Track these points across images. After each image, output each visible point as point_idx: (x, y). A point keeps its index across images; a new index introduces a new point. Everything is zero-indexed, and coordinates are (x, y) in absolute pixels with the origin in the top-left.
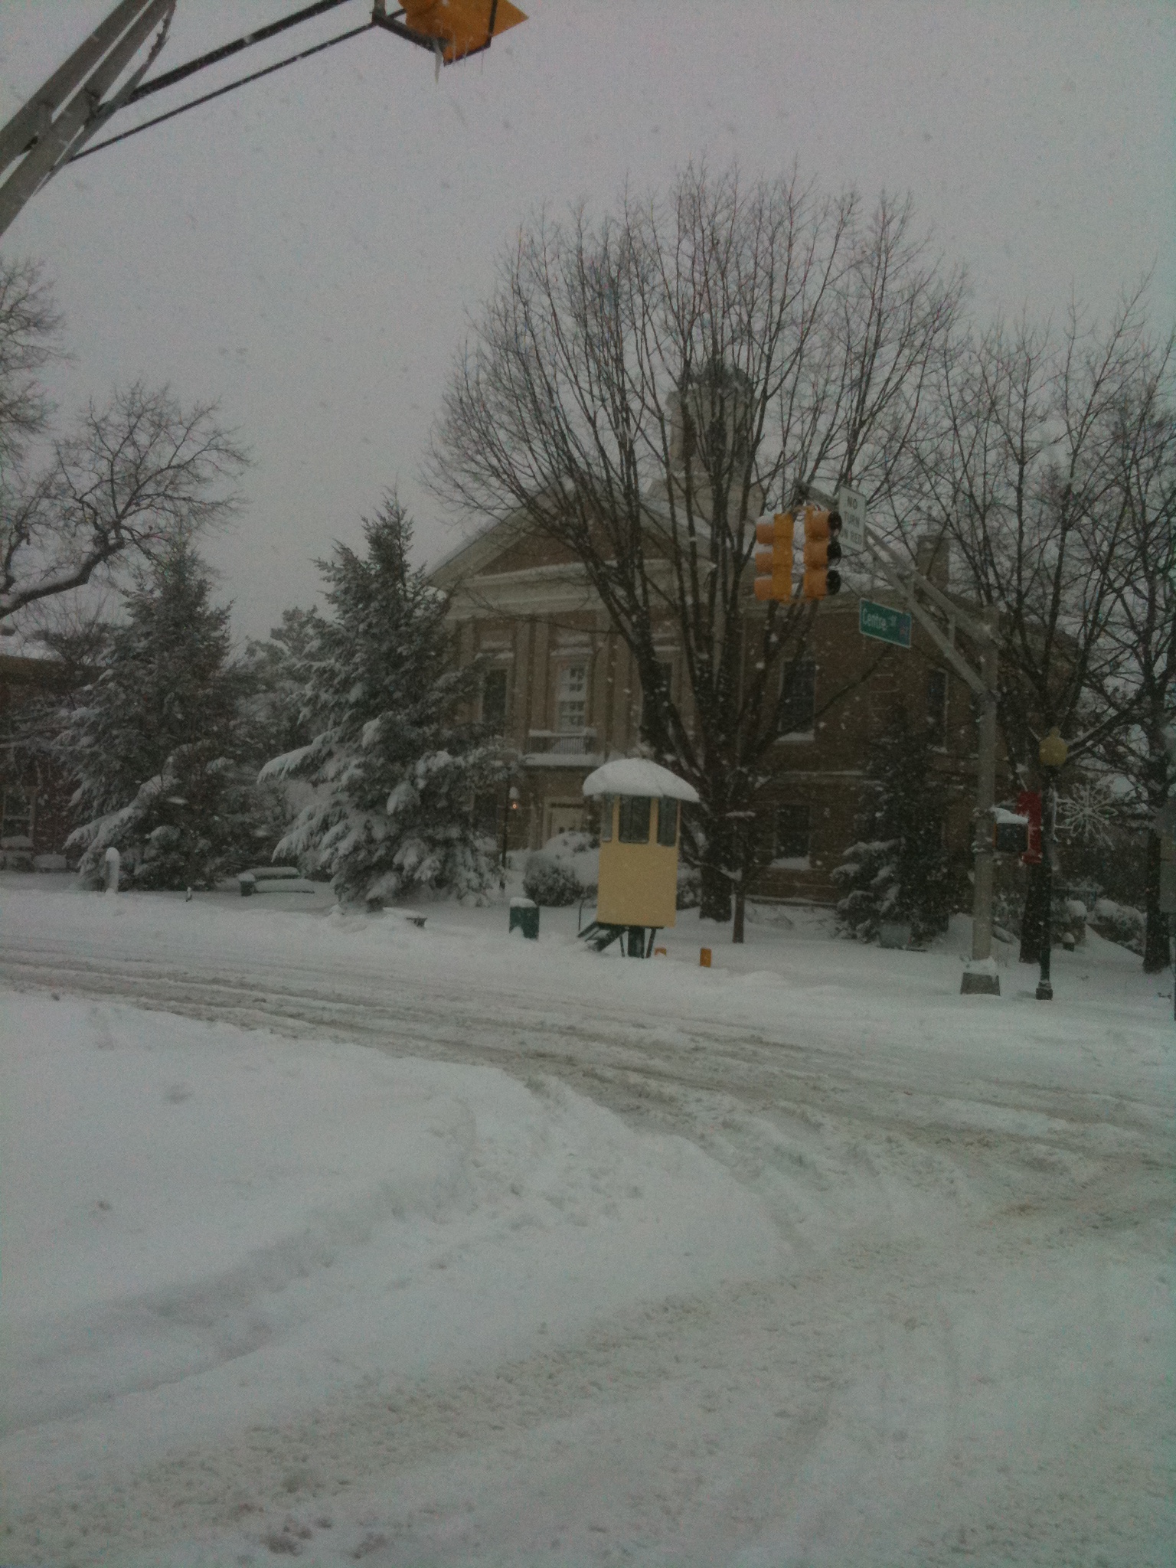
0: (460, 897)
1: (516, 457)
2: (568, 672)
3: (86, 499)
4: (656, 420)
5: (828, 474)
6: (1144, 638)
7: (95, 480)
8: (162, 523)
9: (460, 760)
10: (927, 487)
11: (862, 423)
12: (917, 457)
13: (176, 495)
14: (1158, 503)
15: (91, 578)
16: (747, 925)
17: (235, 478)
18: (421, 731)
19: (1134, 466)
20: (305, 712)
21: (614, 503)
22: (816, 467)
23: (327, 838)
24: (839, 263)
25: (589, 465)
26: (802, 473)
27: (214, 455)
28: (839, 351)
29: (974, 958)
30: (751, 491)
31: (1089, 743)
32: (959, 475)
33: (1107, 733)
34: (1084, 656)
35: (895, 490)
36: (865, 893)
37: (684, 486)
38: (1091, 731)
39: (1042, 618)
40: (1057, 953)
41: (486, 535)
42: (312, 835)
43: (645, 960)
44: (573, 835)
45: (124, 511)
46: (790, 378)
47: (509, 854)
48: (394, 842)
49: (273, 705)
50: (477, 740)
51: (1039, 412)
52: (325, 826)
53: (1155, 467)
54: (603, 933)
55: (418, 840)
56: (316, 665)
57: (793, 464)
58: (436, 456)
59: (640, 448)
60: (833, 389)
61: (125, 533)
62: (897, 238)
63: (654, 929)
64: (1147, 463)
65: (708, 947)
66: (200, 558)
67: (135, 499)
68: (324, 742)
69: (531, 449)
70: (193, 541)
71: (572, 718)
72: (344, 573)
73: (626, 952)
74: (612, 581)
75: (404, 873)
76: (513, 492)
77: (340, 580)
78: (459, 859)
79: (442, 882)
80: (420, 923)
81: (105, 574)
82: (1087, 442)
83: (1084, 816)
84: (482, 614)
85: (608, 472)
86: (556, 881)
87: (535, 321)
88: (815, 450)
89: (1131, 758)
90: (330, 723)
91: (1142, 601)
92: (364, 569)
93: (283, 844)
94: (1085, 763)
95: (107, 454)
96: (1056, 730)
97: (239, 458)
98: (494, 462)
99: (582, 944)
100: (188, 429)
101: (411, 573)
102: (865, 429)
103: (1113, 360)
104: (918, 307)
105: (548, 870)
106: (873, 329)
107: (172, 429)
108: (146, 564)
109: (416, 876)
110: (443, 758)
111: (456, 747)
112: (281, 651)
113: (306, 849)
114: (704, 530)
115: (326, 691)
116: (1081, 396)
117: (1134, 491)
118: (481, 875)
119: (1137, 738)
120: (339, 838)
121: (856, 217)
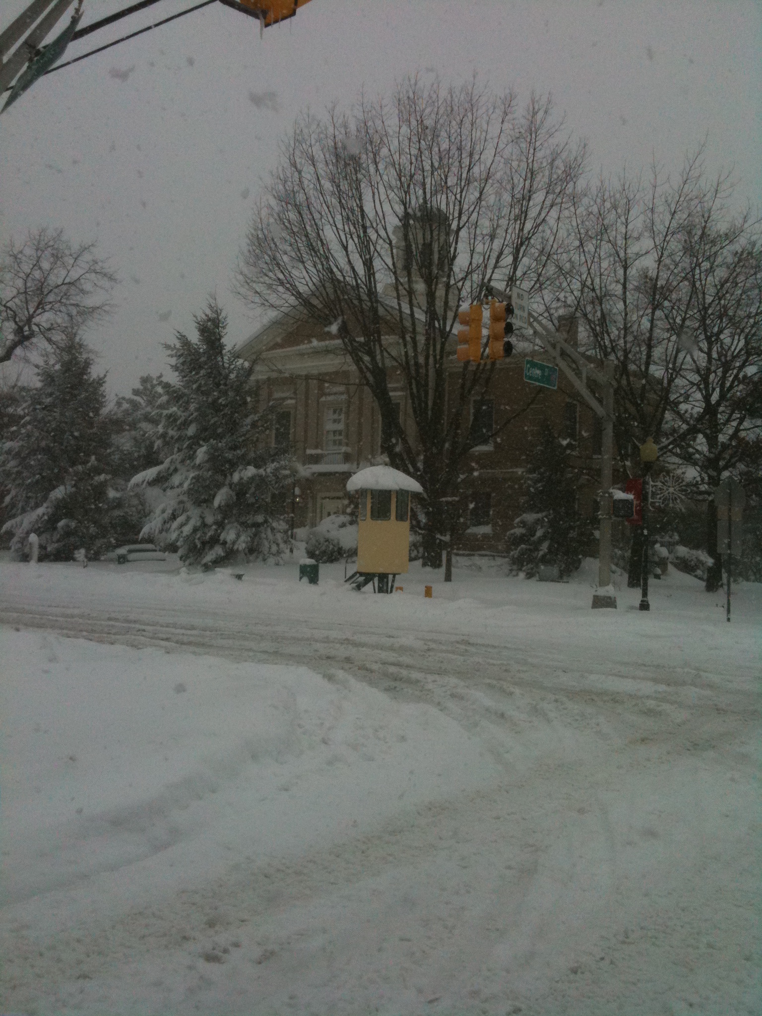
0: (264, 560)
1: (295, 272)
2: (331, 411)
3: (8, 305)
4: (387, 246)
5: (501, 277)
6: (705, 379)
7: (15, 292)
8: (59, 321)
9: (262, 471)
10: (565, 284)
11: (522, 244)
12: (557, 266)
13: (68, 302)
14: (712, 291)
15: (13, 357)
16: (453, 570)
17: (107, 291)
18: (235, 453)
19: (697, 268)
20: (158, 443)
21: (360, 300)
22: (493, 272)
23: (175, 524)
24: (504, 139)
25: (344, 277)
26: (484, 275)
27: (93, 276)
28: (507, 197)
29: (600, 586)
30: (451, 290)
31: (671, 447)
32: (584, 277)
33: (683, 440)
34: (667, 391)
35: (543, 287)
36: (528, 547)
37: (407, 286)
38: (671, 439)
39: (639, 367)
40: (652, 581)
41: (275, 323)
42: (165, 522)
43: (389, 596)
44: (338, 516)
45: (35, 312)
46: (475, 215)
47: (295, 530)
48: (221, 525)
49: (135, 439)
50: (274, 457)
51: (635, 235)
52: (174, 517)
53: (711, 268)
54: (362, 579)
55: (236, 524)
56: (165, 412)
57: (477, 272)
58: (241, 273)
59: (377, 264)
60: (504, 222)
61: (35, 328)
62: (542, 122)
63: (394, 575)
64: (706, 265)
65: (429, 585)
66: (85, 343)
67: (40, 305)
68: (172, 462)
69: (305, 268)
70: (80, 332)
71: (335, 441)
72: (182, 351)
73: (377, 590)
74: (360, 351)
75: (227, 546)
76: (293, 295)
77: (180, 356)
78: (263, 535)
79: (253, 550)
80: (239, 577)
81: (23, 354)
82: (666, 253)
83: (669, 493)
84: (274, 375)
85: (356, 281)
86: (327, 546)
87: (306, 182)
88: (492, 261)
89: (697, 456)
90: (176, 449)
91: (702, 355)
92: (195, 349)
93: (145, 530)
94: (669, 459)
95: (22, 275)
96: (650, 439)
97: (111, 278)
98: (281, 276)
99: (348, 586)
100: (76, 259)
101: (227, 350)
102: (524, 247)
103: (682, 199)
104: (557, 168)
105: (322, 540)
106: (528, 183)
107: (66, 259)
108: (50, 348)
109: (235, 547)
110: (251, 471)
111: (258, 462)
112: (140, 403)
113: (161, 532)
114: (420, 316)
115: (172, 429)
116: (662, 222)
117: (698, 284)
118: (278, 545)
119: (701, 443)
120: (182, 525)
121: (513, 109)
